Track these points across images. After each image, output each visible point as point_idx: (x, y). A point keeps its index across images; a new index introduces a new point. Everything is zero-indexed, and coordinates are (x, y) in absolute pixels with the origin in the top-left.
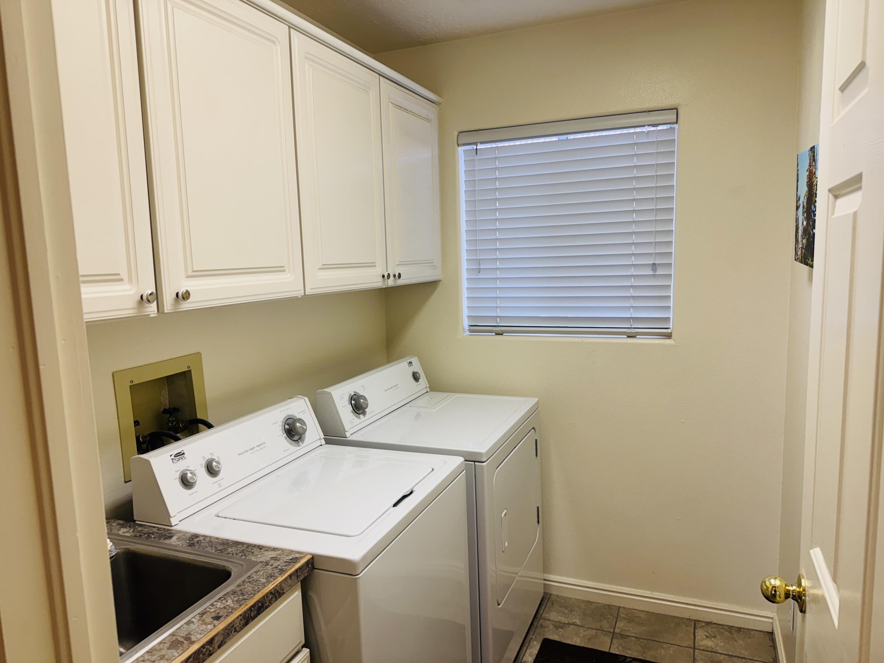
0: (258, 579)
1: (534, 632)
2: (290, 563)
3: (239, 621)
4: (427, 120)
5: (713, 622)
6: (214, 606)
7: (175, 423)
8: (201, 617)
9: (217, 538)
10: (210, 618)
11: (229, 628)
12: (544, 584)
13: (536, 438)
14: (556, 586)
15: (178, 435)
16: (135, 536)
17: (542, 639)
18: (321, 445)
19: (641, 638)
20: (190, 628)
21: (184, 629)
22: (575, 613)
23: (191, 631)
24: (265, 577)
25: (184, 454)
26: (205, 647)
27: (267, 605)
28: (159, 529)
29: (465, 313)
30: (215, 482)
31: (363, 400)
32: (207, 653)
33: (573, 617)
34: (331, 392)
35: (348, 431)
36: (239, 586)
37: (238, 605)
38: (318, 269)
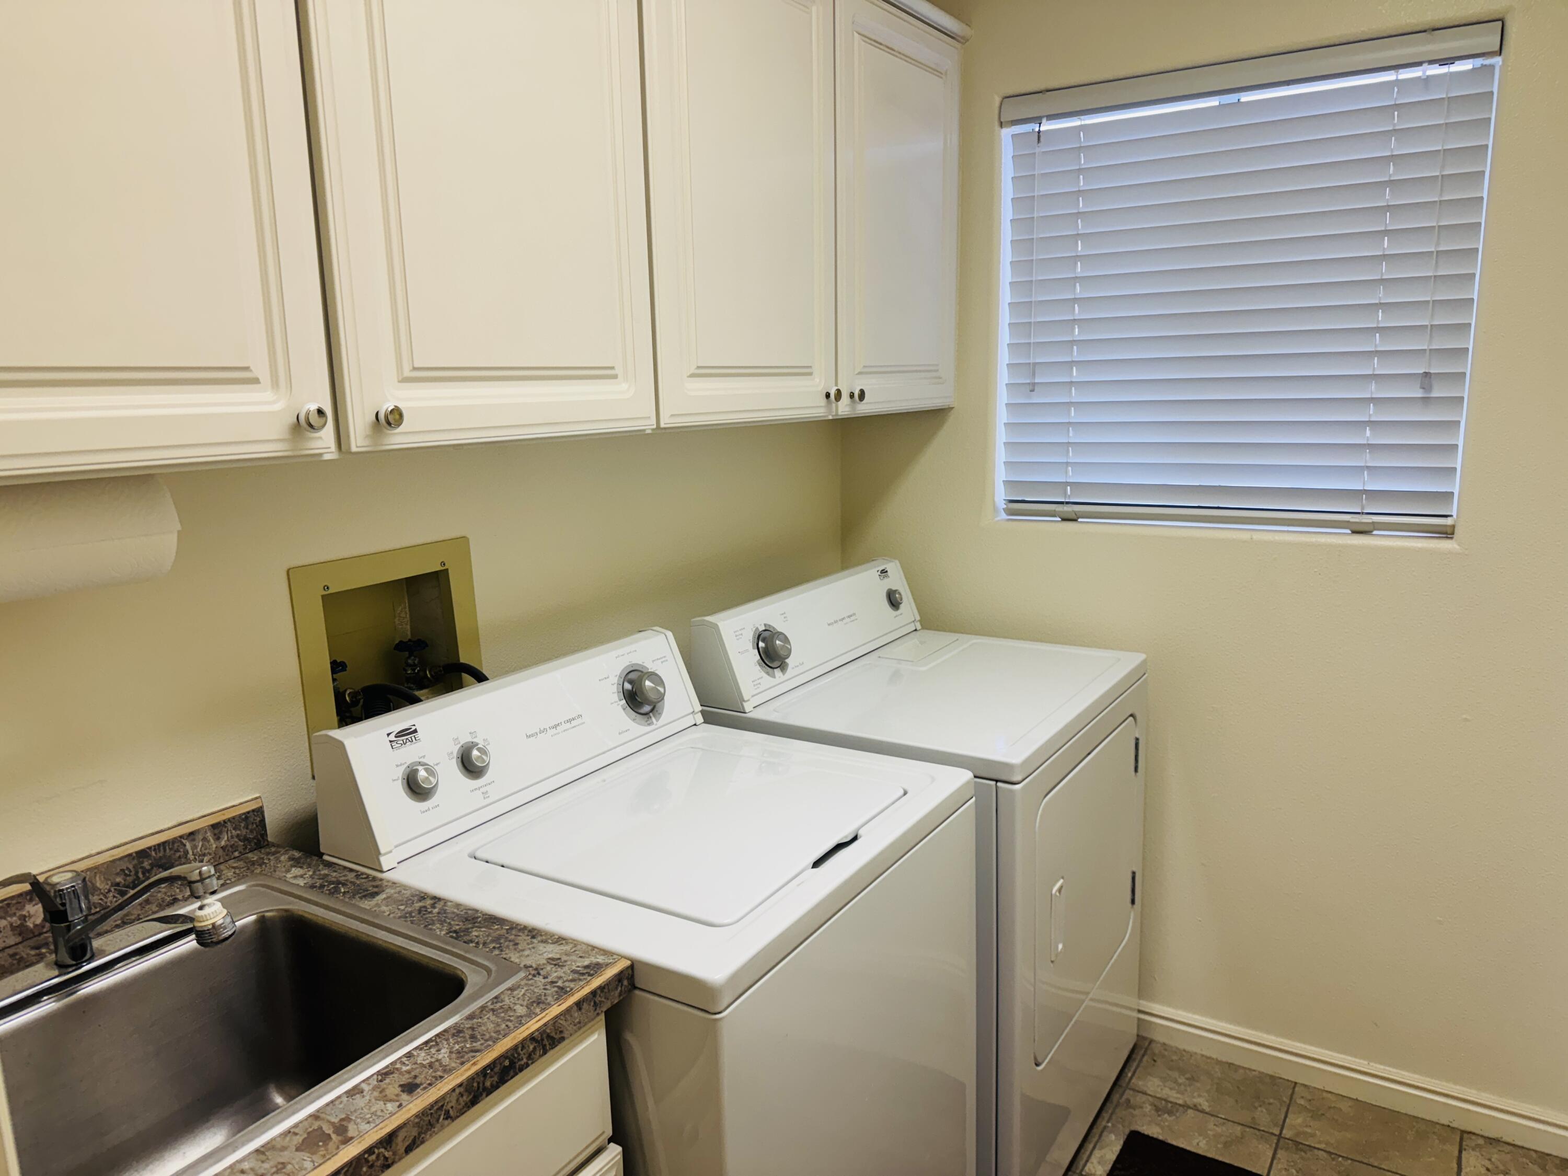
0: (512, 1006)
1: (1112, 1114)
2: (583, 974)
3: (455, 1098)
4: (936, 72)
5: (1503, 1140)
6: (412, 1059)
7: (418, 668)
8: (381, 1081)
9: (458, 905)
10: (396, 1086)
11: (432, 1111)
12: (1139, 1019)
13: (1137, 736)
14: (1162, 1025)
15: (417, 693)
16: (313, 887)
17: (1127, 1132)
18: (695, 725)
19: (1340, 1156)
20: (353, 1105)
21: (341, 1106)
22: (1198, 1085)
23: (351, 1112)
24: (525, 1003)
25: (415, 731)
26: (374, 1153)
27: (522, 1063)
28: (358, 875)
29: (1000, 474)
30: (476, 789)
31: (781, 641)
32: (379, 1163)
33: (1196, 1094)
34: (719, 624)
35: (748, 700)
36: (471, 1017)
37: (458, 1061)
38: (688, 377)
